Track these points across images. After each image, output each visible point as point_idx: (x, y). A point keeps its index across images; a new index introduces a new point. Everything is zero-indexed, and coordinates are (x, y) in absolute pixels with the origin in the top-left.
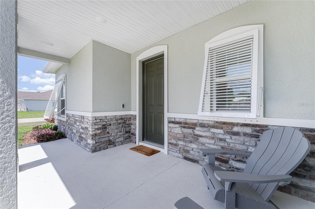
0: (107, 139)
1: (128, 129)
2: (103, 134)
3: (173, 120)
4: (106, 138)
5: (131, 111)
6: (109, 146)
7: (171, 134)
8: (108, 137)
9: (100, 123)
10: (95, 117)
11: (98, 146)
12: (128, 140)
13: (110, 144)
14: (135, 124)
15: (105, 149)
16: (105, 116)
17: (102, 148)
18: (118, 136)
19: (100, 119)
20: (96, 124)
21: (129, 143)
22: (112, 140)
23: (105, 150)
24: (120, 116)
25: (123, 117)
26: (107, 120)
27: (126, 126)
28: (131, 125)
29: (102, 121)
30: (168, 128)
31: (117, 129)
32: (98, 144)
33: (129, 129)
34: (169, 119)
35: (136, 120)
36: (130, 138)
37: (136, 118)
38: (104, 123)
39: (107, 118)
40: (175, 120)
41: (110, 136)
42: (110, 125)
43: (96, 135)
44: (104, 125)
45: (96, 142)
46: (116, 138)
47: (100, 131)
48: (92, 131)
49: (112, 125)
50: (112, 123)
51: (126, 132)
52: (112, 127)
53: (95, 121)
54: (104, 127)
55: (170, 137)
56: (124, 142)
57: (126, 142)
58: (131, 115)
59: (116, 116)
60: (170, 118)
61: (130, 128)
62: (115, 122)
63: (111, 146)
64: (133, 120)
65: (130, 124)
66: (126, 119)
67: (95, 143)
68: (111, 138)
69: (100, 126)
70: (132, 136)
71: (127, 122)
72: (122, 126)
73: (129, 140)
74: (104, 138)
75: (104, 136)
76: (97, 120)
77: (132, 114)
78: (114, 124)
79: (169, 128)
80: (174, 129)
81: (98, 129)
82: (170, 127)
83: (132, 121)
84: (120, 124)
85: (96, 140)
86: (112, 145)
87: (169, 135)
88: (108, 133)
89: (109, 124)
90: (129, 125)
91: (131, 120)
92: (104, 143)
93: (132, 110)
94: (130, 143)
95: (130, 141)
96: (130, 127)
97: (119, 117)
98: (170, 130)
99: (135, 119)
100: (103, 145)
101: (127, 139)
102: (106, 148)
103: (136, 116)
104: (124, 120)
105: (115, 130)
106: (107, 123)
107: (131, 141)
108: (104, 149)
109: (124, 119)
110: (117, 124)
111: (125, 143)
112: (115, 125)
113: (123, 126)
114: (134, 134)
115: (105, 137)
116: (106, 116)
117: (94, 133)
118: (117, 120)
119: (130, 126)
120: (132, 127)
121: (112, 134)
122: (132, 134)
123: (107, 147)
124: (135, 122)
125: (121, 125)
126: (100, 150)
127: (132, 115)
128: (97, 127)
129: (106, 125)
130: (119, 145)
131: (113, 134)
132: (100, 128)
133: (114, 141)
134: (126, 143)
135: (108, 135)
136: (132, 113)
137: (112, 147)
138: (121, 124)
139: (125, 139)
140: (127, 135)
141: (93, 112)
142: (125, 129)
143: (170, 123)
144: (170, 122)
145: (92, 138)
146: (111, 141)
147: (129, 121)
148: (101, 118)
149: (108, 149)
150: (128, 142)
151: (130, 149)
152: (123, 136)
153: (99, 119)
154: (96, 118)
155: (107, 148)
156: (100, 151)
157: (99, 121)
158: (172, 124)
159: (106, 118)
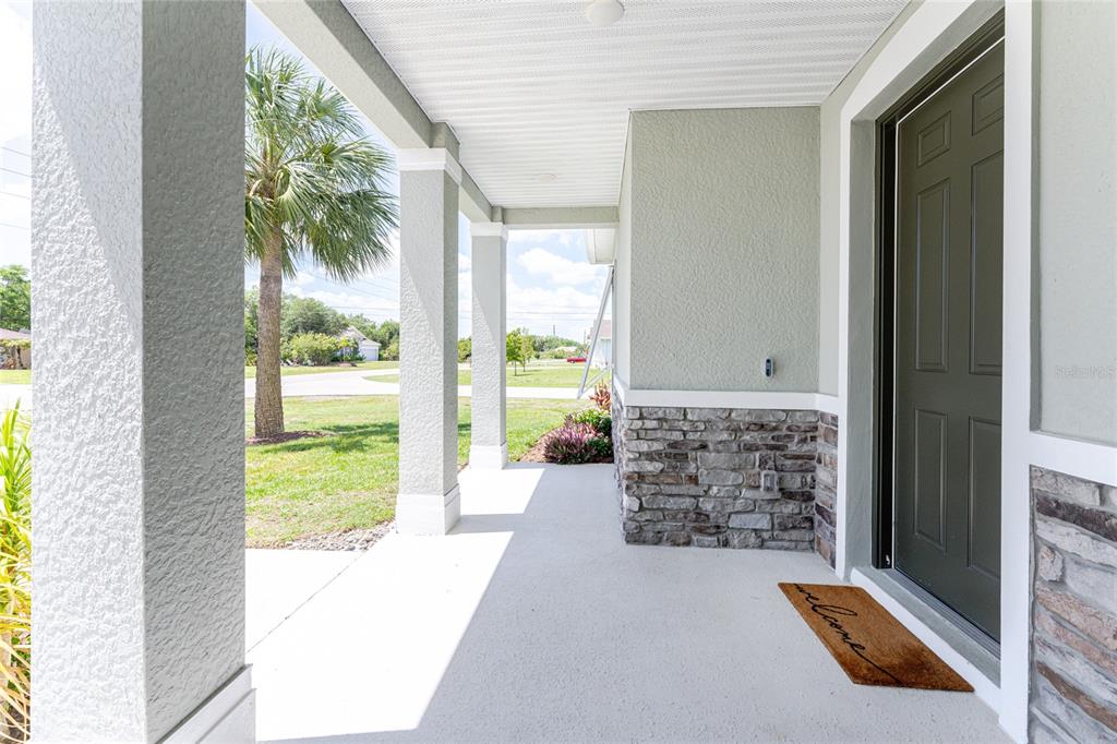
0: (687, 503)
1: (794, 482)
2: (670, 480)
3: (1088, 500)
4: (681, 500)
5: (817, 391)
6: (694, 538)
7: (1058, 607)
8: (695, 497)
9: (659, 434)
10: (641, 408)
11: (652, 523)
12: (795, 534)
13: (701, 531)
14: (833, 463)
15: (678, 545)
16: (678, 409)
17: (666, 534)
18: (739, 504)
19: (659, 419)
20: (642, 434)
21: (803, 550)
22: (712, 515)
23: (677, 548)
24: (750, 412)
25: (770, 420)
26: (687, 424)
27: (788, 462)
28: (815, 462)
29: (665, 426)
30: (1037, 550)
31: (734, 470)
32: (647, 516)
33: (804, 484)
34: (1045, 485)
35: (836, 445)
36: (812, 528)
37: (836, 433)
38: (677, 436)
39: (689, 417)
40: (1103, 501)
41: (702, 493)
42: (704, 447)
43: (641, 476)
44: (676, 442)
45: (641, 504)
46: (729, 509)
47: (659, 466)
48: (629, 460)
49: (711, 447)
50: (712, 438)
51: (788, 495)
52: (711, 456)
53: (640, 423)
54: (677, 451)
55: (1047, 624)
56: (773, 538)
57: (786, 544)
58: (815, 412)
59: (731, 410)
60: (1055, 475)
61: (809, 479)
62: (725, 436)
63: (708, 539)
64: (826, 441)
65: (812, 458)
66: (785, 432)
67: (637, 509)
68: (707, 506)
69: (657, 446)
70: (820, 524)
71: (793, 448)
72: (763, 463)
73: (808, 536)
74: (676, 499)
75: (674, 489)
76: (646, 418)
77: (817, 407)
78: (720, 447)
79: (1044, 549)
80: (1093, 576)
81: (650, 456)
82: (1053, 549)
83: (820, 447)
84: (750, 448)
85: (643, 499)
86: (710, 535)
87: (1040, 609)
88: (694, 480)
89: (697, 445)
90: (808, 462)
91: (813, 439)
92: (674, 518)
93: (821, 390)
94: (809, 554)
95: (811, 542)
96: (807, 471)
97: (748, 419)
98: (1050, 571)
99: (831, 438)
100: (668, 525)
101: (794, 527)
102: (682, 541)
103: (835, 418)
104: (776, 433)
105: (725, 473)
106: (691, 436)
107: (813, 545)
108: (675, 544)
109: (775, 429)
110: (734, 447)
111: (780, 543)
112: (728, 451)
113: (771, 463)
114: (827, 515)
115: (679, 495)
116: (685, 409)
117: (633, 467)
118: (736, 430)
119: (813, 470)
120: (822, 475)
121: (710, 487)
122: (820, 510)
123: (689, 536)
124: (834, 451)
125: (757, 455)
126: (658, 542)
127: (822, 416)
128: (644, 447)
129: (683, 443)
130: (746, 547)
131: (715, 489)
132: (659, 453)
133: (721, 522)
134: (787, 549)
135: (693, 490)
136: (820, 403)
137: (709, 546)
138: (757, 450)
139: (780, 524)
140: (790, 508)
141: (632, 388)
142: (776, 479)
143: (1051, 513)
144: (1048, 507)
145: (628, 488)
146: (707, 516)
147: (804, 441)
148: (660, 414)
149: (692, 549)
150: (795, 546)
151: (782, 586)
152: (768, 508)
153: (655, 416)
154: (641, 414)
155: (688, 543)
156: (656, 544)
157: (654, 424)
158: (1073, 529)
159: (685, 415)
